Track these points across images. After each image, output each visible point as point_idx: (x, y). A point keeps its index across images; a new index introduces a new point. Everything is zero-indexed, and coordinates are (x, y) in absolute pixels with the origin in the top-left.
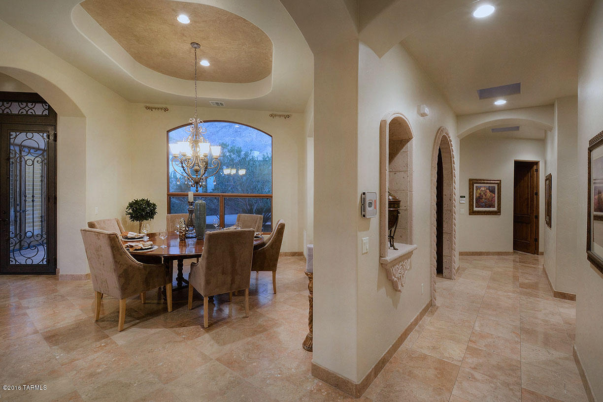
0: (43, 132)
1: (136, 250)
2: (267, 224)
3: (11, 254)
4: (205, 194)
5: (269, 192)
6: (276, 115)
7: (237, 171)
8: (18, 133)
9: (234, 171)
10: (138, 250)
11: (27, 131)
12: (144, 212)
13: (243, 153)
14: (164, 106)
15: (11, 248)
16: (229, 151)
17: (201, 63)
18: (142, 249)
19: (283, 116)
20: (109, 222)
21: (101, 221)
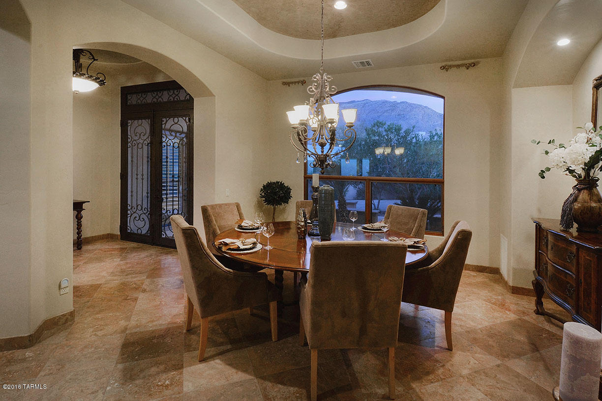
0: (185, 116)
1: (230, 249)
2: (435, 216)
3: (163, 228)
4: (359, 177)
5: (438, 176)
6: (451, 66)
7: (393, 150)
8: (167, 119)
9: (388, 151)
10: (233, 250)
11: (174, 117)
12: (276, 195)
13: (402, 131)
14: (302, 79)
15: (163, 223)
16: (386, 131)
17: (335, 6)
18: (238, 249)
19: (462, 65)
20: (226, 207)
21: (216, 205)
